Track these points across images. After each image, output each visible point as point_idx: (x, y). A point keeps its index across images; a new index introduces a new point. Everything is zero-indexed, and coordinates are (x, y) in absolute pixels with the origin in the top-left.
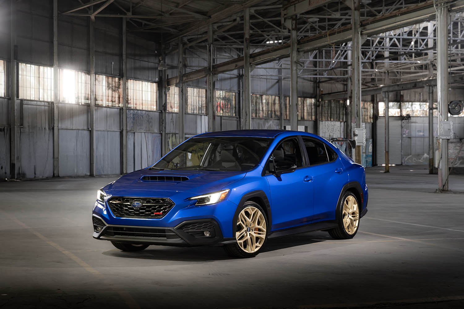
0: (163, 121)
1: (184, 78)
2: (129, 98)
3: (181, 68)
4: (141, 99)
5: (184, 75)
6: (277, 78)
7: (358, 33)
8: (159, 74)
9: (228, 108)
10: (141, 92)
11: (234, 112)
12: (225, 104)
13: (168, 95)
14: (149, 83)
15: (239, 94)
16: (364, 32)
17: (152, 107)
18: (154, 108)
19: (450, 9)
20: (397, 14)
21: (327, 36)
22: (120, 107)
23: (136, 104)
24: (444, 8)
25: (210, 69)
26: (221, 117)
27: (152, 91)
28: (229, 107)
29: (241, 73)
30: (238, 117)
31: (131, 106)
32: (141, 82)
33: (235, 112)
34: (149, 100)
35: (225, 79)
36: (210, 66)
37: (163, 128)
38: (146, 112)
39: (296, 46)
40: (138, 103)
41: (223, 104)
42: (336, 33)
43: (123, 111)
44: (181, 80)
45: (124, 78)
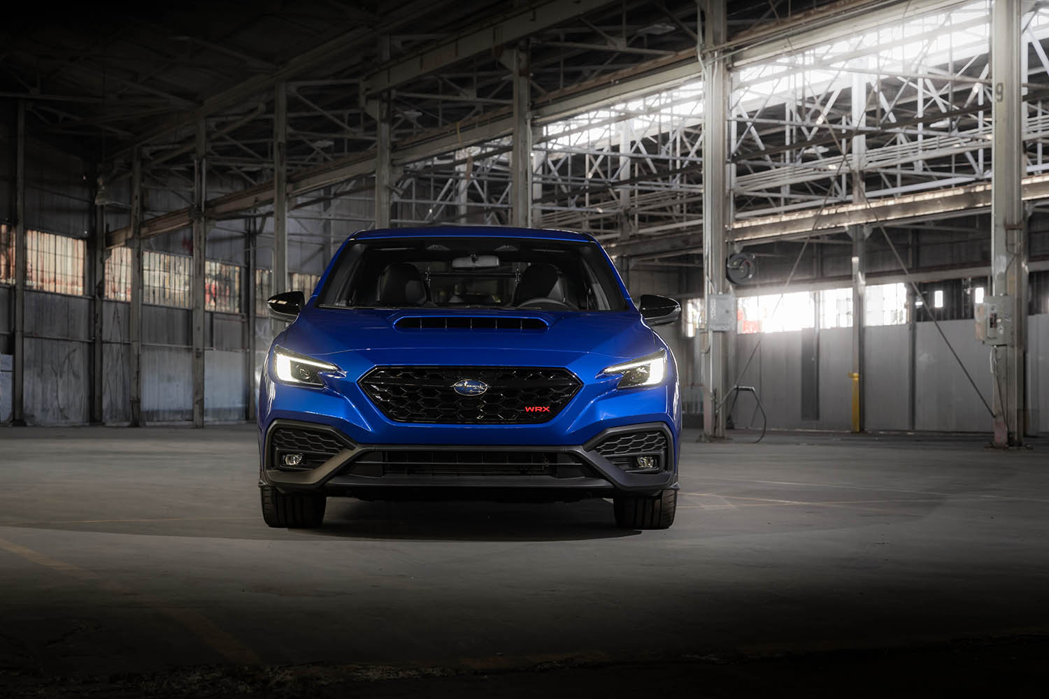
0: (96, 316)
1: (144, 231)
2: (29, 267)
3: (137, 209)
4: (52, 269)
5: (143, 224)
6: (320, 240)
7: (526, 123)
8: (90, 222)
9: (225, 296)
10: (52, 257)
11: (237, 304)
12: (220, 288)
13: (106, 266)
14: (70, 240)
15: (248, 270)
16: (539, 121)
17: (76, 287)
18: (79, 290)
19: (730, 66)
20: (612, 81)
21: (456, 133)
22: (9, 284)
23: (42, 281)
24: (719, 62)
25: (199, 207)
26: (212, 313)
27: (76, 255)
28: (228, 294)
29: (252, 228)
30: (244, 314)
31: (33, 283)
32: (52, 236)
33: (240, 306)
34: (70, 273)
35: (221, 240)
36: (201, 202)
37: (97, 331)
38: (63, 298)
39: (387, 156)
40: (46, 277)
41: (215, 288)
42: (477, 125)
43: (15, 292)
44: (137, 232)
45: (20, 227)
